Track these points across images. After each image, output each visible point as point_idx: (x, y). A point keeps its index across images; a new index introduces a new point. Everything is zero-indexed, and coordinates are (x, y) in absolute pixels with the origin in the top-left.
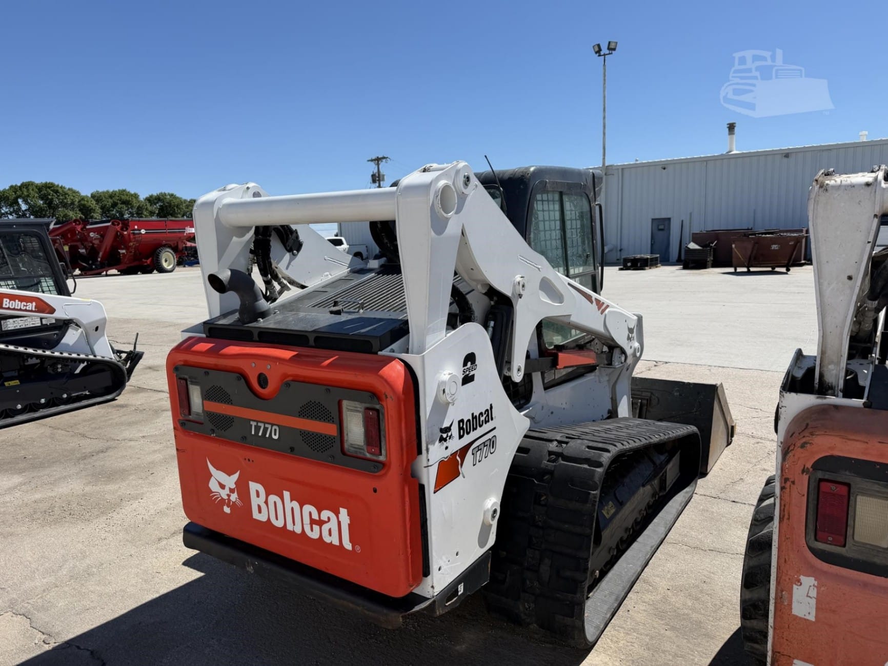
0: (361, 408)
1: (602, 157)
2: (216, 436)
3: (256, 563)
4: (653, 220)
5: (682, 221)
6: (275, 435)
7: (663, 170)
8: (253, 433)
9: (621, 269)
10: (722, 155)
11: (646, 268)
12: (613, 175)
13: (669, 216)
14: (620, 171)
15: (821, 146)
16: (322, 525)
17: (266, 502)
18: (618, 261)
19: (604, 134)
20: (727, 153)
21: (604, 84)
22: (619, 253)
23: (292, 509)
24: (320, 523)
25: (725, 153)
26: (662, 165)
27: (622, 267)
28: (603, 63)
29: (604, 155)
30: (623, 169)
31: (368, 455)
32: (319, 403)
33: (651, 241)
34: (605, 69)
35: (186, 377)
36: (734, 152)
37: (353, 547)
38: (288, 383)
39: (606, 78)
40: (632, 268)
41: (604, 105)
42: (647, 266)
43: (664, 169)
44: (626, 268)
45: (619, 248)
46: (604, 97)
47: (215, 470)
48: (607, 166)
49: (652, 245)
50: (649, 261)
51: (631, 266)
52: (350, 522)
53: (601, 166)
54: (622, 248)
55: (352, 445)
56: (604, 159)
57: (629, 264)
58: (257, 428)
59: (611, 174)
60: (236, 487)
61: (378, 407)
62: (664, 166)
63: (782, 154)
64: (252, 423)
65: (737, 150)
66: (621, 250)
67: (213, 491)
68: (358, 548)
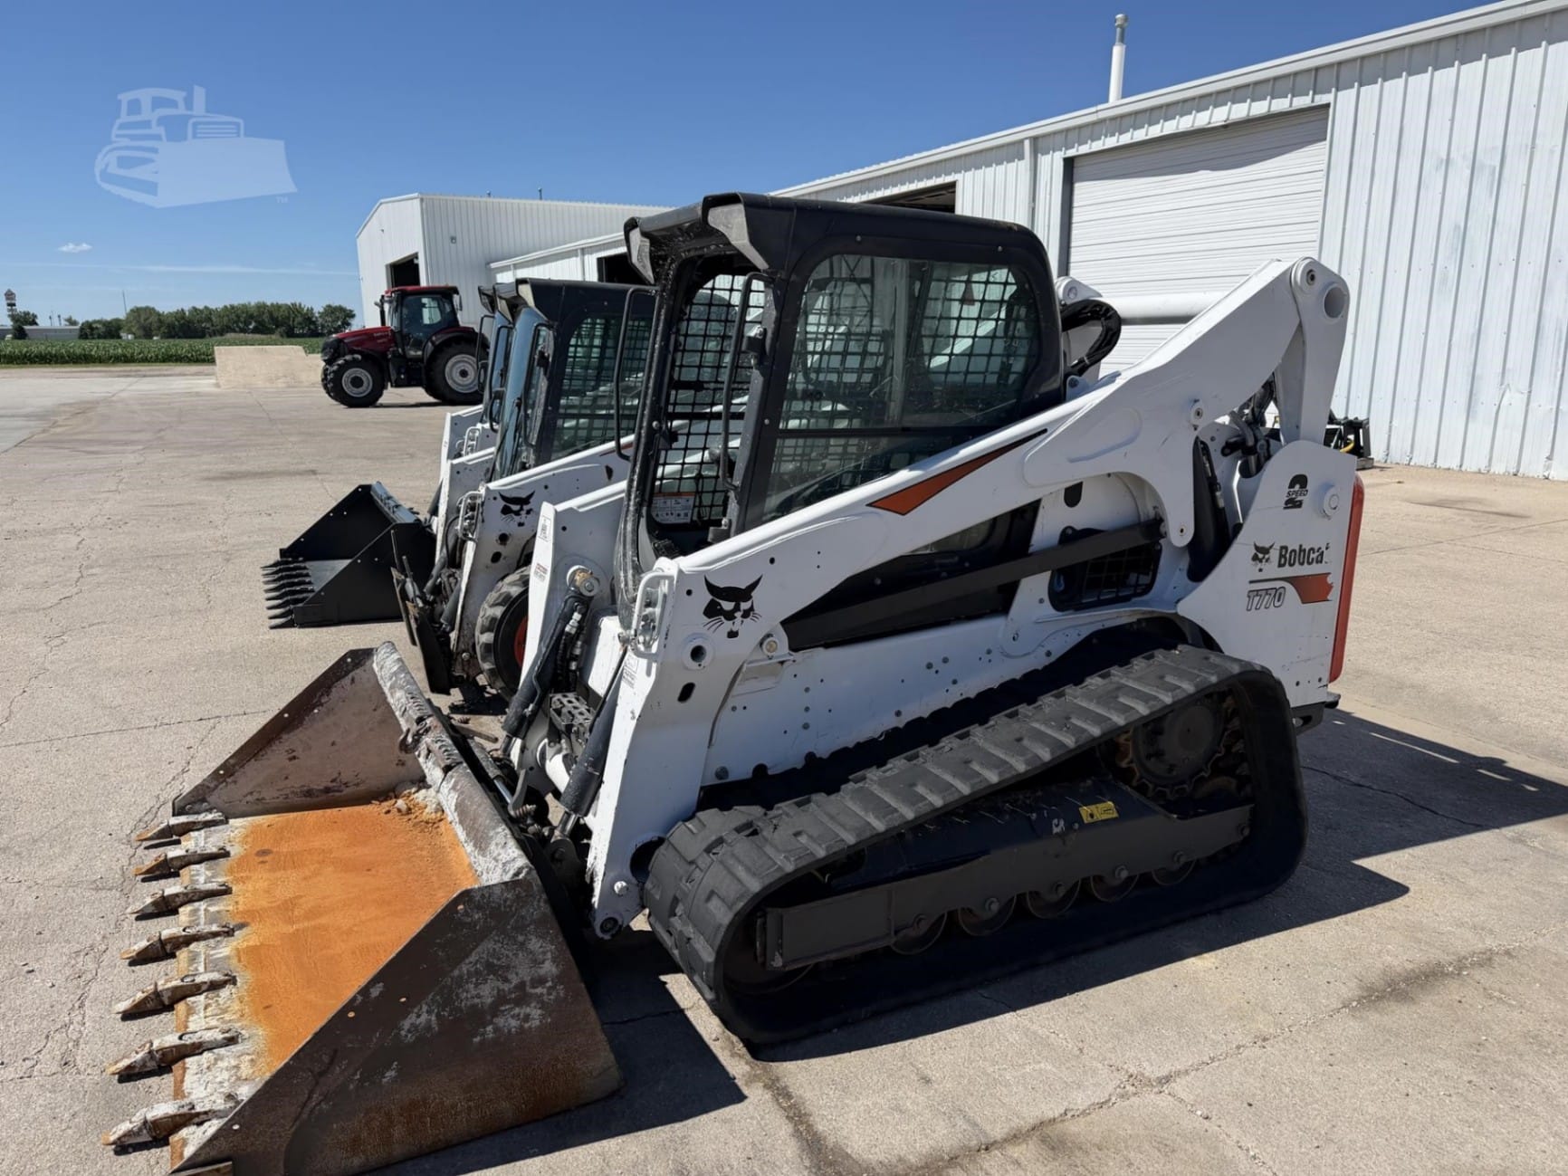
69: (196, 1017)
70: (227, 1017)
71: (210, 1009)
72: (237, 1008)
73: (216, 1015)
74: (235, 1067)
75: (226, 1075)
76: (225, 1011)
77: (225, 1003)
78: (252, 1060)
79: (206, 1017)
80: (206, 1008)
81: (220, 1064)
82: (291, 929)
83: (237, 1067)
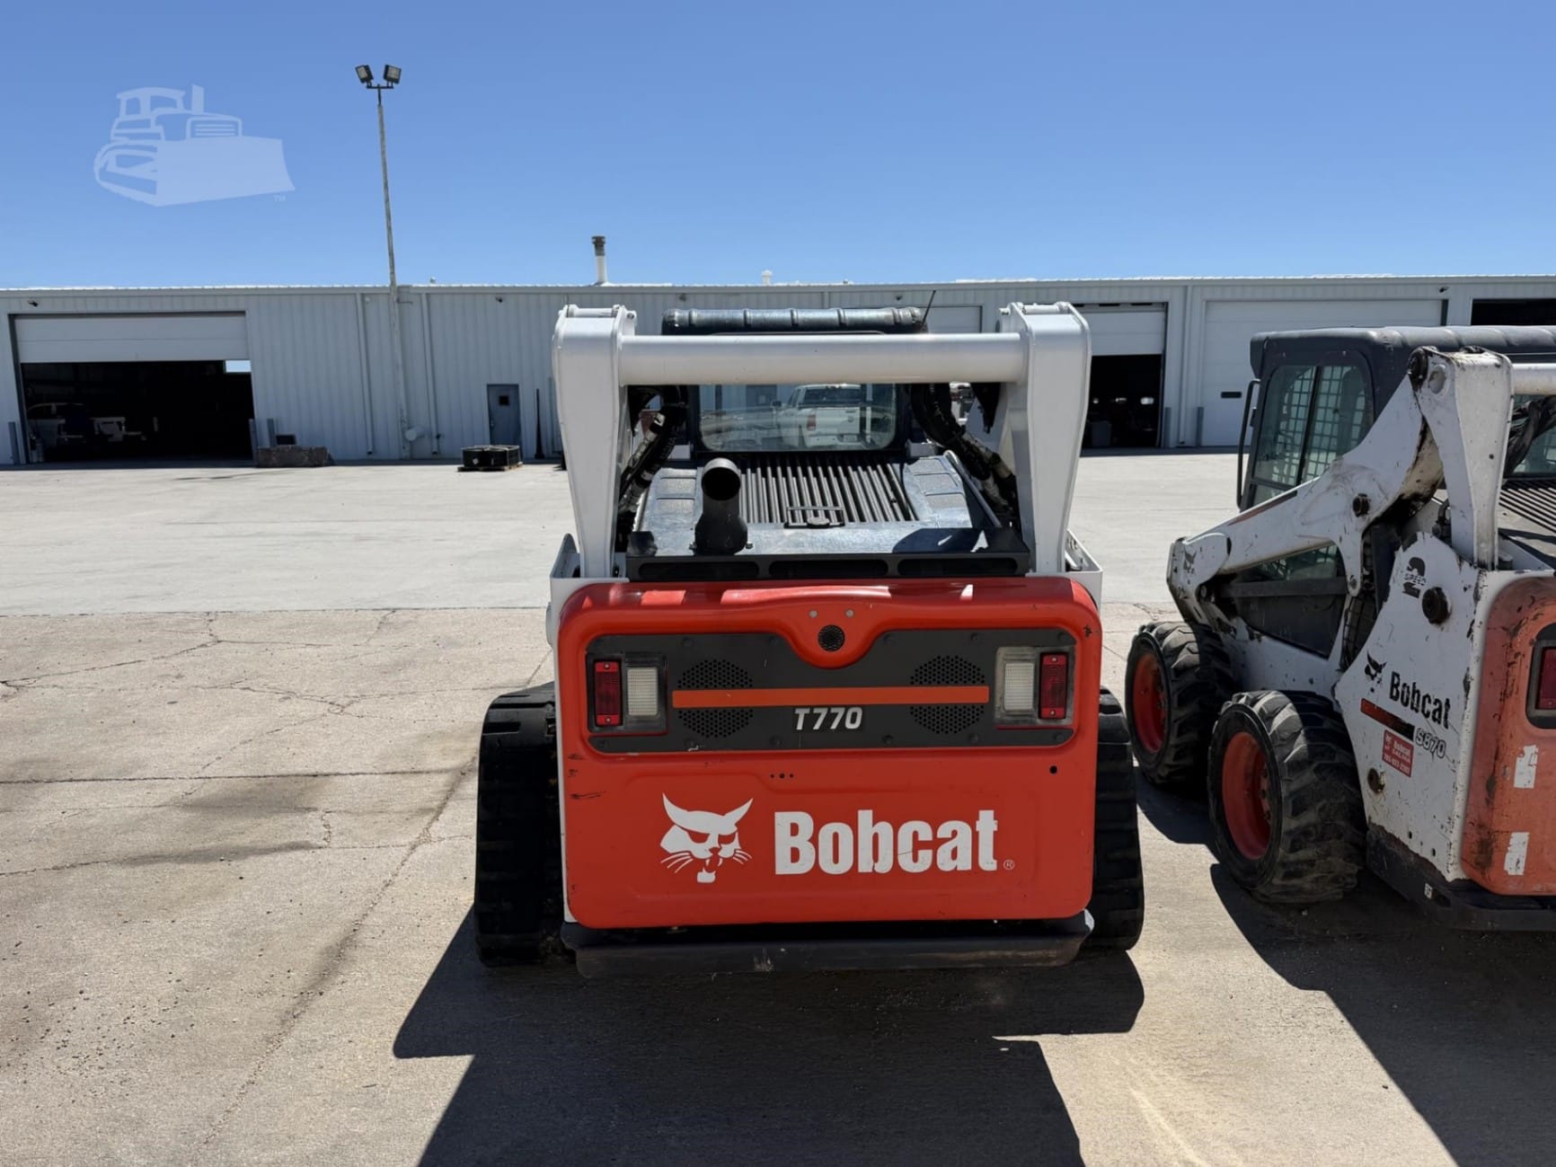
0: (1033, 655)
1: (389, 271)
2: (700, 749)
3: (783, 950)
4: (489, 386)
5: (538, 391)
6: (853, 721)
7: (498, 303)
8: (800, 727)
9: (461, 470)
10: (590, 286)
11: (506, 468)
12: (411, 303)
13: (515, 382)
14: (424, 296)
15: (726, 288)
16: (937, 849)
17: (814, 840)
18: (435, 456)
19: (389, 229)
20: (596, 284)
21: (383, 139)
22: (435, 441)
23: (876, 837)
24: (935, 844)
25: (592, 284)
26: (497, 294)
27: (462, 466)
28: (378, 102)
29: (392, 266)
30: (428, 295)
31: (1039, 722)
32: (957, 657)
33: (490, 423)
34: (381, 112)
35: (617, 655)
36: (606, 284)
37: (1000, 864)
38: (884, 634)
39: (385, 129)
40: (481, 468)
41: (385, 178)
42: (506, 465)
43: (500, 301)
44: (468, 467)
45: (435, 434)
46: (385, 164)
47: (684, 812)
48: (399, 287)
49: (491, 428)
50: (508, 455)
51: (479, 465)
52: (998, 828)
53: (388, 286)
54: (440, 432)
55: (1008, 713)
56: (393, 273)
57: (475, 461)
58: (810, 719)
59: (408, 302)
60: (738, 830)
61: (1066, 648)
62: (500, 296)
63: (677, 294)
64: (797, 711)
65: (610, 281)
66: (438, 437)
67: (670, 851)
68: (1009, 864)
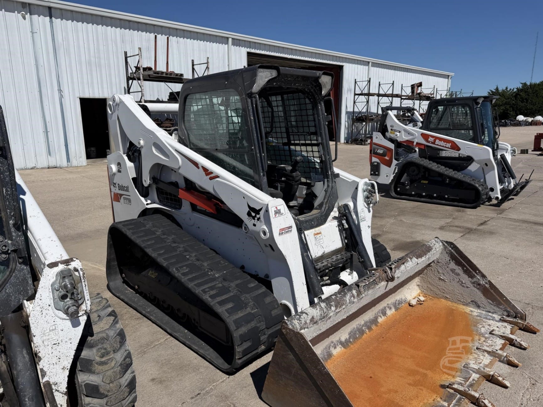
69: (485, 363)
70: (476, 356)
71: (479, 362)
72: (471, 357)
73: (479, 359)
74: (485, 342)
75: (489, 341)
76: (476, 358)
77: (473, 361)
78: (479, 340)
79: (483, 360)
80: (481, 363)
81: (488, 345)
82: (429, 372)
83: (484, 341)
